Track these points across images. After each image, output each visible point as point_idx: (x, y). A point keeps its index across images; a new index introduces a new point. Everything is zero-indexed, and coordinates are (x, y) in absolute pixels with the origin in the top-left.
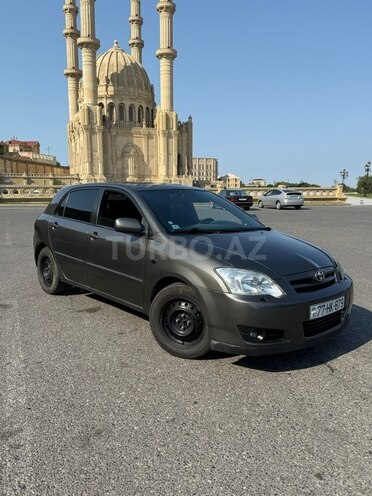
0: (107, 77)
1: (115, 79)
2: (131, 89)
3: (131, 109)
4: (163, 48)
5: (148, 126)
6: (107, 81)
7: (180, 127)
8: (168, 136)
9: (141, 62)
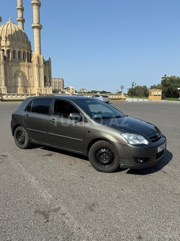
0: (6, 36)
1: (10, 38)
2: (19, 43)
3: (19, 53)
4: (35, 23)
5: (28, 61)
6: (6, 38)
7: (45, 63)
8: (39, 67)
9: (23, 29)
